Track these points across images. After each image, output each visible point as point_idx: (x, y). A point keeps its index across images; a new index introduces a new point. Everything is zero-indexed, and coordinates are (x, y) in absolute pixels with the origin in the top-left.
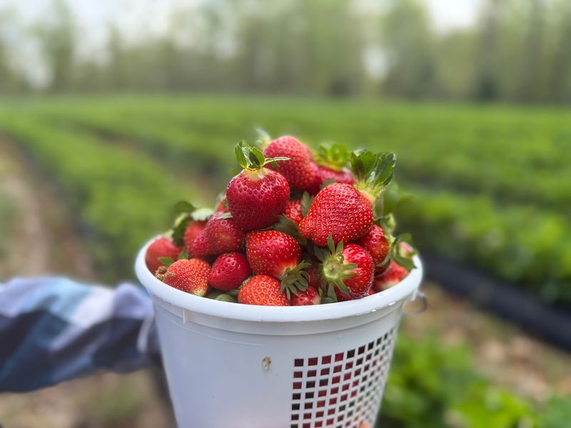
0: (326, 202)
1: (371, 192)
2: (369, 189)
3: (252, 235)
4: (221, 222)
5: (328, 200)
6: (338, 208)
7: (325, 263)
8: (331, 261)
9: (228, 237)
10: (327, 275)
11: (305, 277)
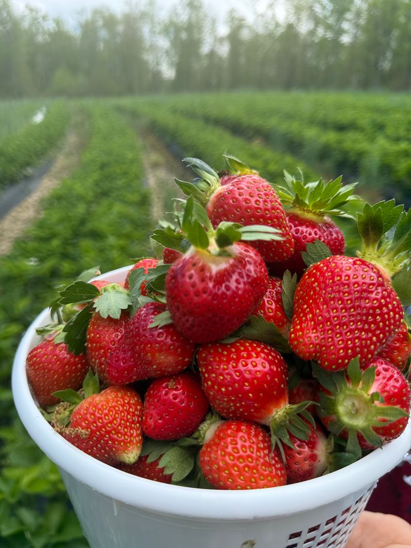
0: (337, 295)
1: (387, 265)
2: (385, 260)
3: (209, 353)
4: (156, 333)
5: (339, 292)
6: (359, 306)
7: (341, 397)
8: (351, 396)
9: (171, 359)
10: (346, 420)
11: (303, 418)
